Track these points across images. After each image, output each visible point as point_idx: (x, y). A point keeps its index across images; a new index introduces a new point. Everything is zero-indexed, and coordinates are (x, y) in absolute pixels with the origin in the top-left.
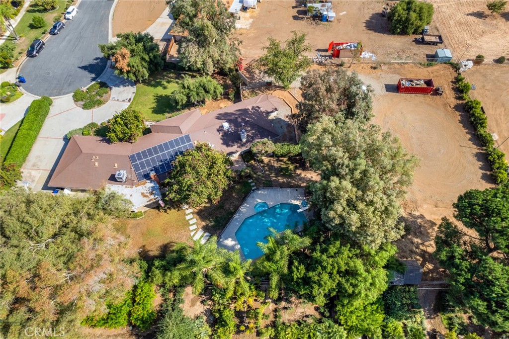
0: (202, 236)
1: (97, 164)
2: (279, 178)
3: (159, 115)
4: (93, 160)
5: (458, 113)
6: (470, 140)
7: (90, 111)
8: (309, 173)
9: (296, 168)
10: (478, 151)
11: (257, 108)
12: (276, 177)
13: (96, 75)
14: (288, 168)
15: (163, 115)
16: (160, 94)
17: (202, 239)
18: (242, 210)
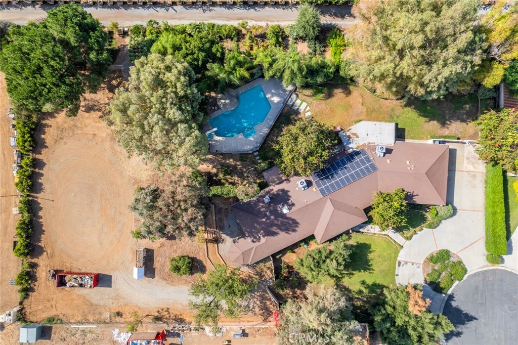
0: (300, 106)
1: (408, 162)
2: (233, 164)
3: (362, 242)
4: (413, 166)
5: (42, 244)
6: (41, 208)
7: (440, 248)
8: (205, 170)
9: (216, 175)
10: (38, 195)
11: (255, 240)
12: (236, 165)
13: (450, 305)
14: (225, 175)
15: (357, 243)
16: (367, 273)
17: (299, 104)
18: (266, 129)
